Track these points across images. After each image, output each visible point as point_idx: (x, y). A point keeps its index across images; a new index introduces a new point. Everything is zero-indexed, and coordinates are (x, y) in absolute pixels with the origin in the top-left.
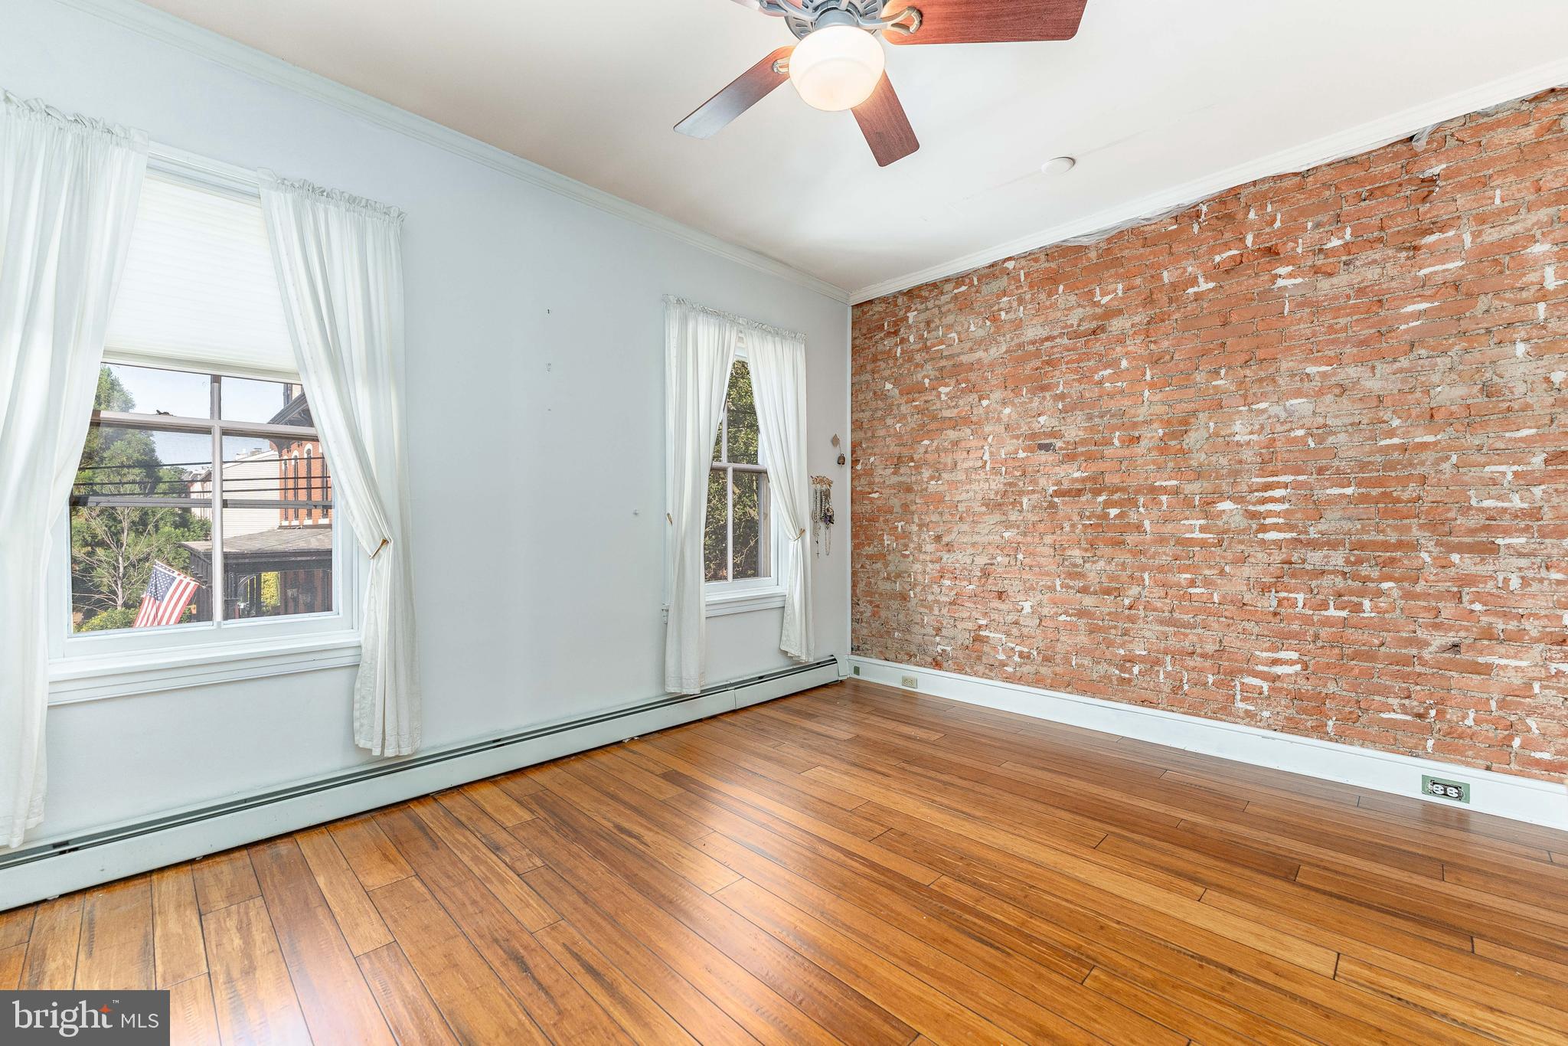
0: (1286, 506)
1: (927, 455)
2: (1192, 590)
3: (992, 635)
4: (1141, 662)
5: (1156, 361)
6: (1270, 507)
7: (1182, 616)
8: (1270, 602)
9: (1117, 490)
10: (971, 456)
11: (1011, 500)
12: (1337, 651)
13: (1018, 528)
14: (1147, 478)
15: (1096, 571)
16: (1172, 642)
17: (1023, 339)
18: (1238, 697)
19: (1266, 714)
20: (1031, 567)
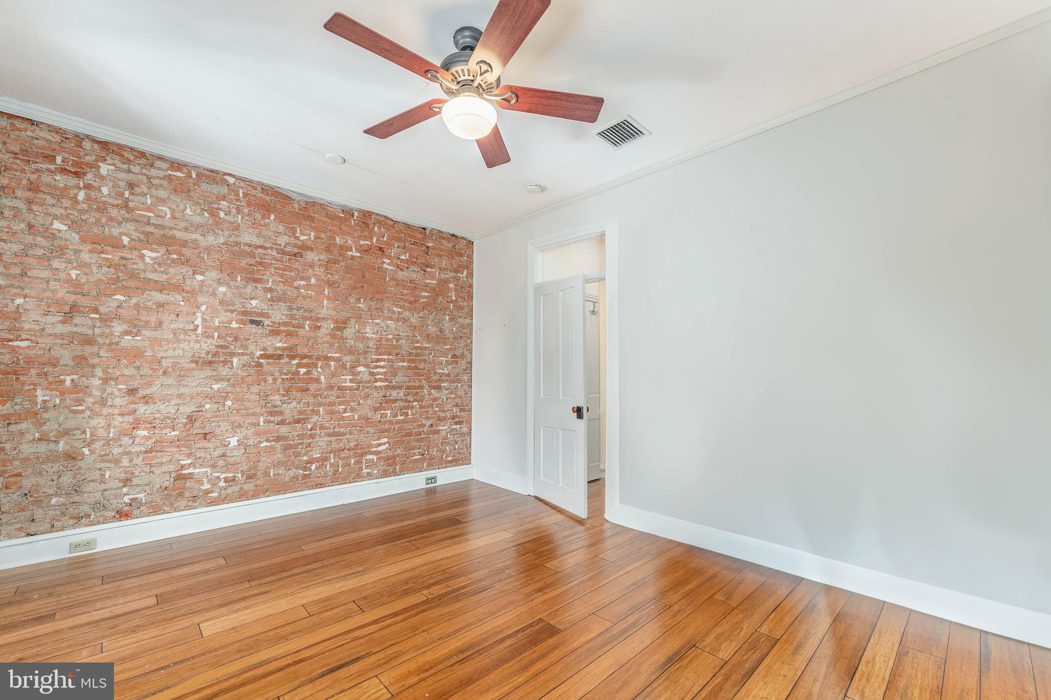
0: (385, 370)
1: (119, 310)
2: (345, 415)
3: (196, 471)
4: (317, 462)
5: (331, 284)
6: (379, 370)
7: (339, 430)
8: (378, 417)
9: (305, 357)
10: (180, 319)
11: (222, 359)
12: (400, 434)
13: (228, 380)
14: (323, 351)
15: (290, 409)
16: (334, 445)
17: (240, 239)
18: (364, 467)
19: (375, 472)
20: (238, 410)
